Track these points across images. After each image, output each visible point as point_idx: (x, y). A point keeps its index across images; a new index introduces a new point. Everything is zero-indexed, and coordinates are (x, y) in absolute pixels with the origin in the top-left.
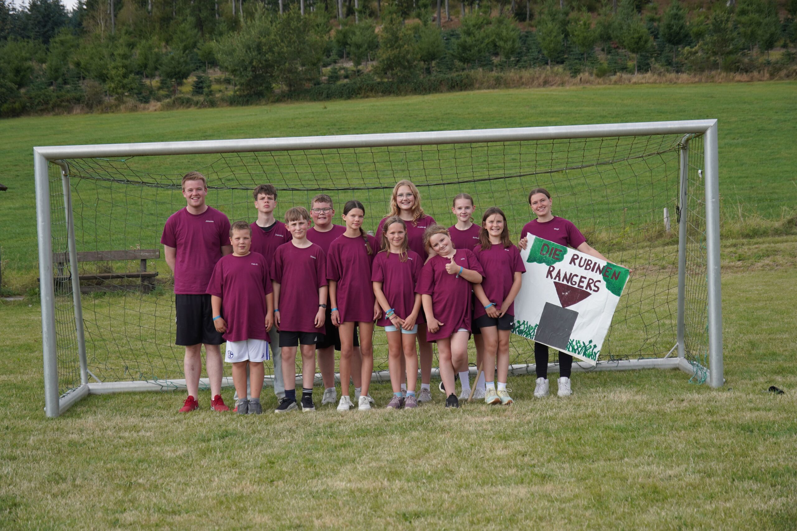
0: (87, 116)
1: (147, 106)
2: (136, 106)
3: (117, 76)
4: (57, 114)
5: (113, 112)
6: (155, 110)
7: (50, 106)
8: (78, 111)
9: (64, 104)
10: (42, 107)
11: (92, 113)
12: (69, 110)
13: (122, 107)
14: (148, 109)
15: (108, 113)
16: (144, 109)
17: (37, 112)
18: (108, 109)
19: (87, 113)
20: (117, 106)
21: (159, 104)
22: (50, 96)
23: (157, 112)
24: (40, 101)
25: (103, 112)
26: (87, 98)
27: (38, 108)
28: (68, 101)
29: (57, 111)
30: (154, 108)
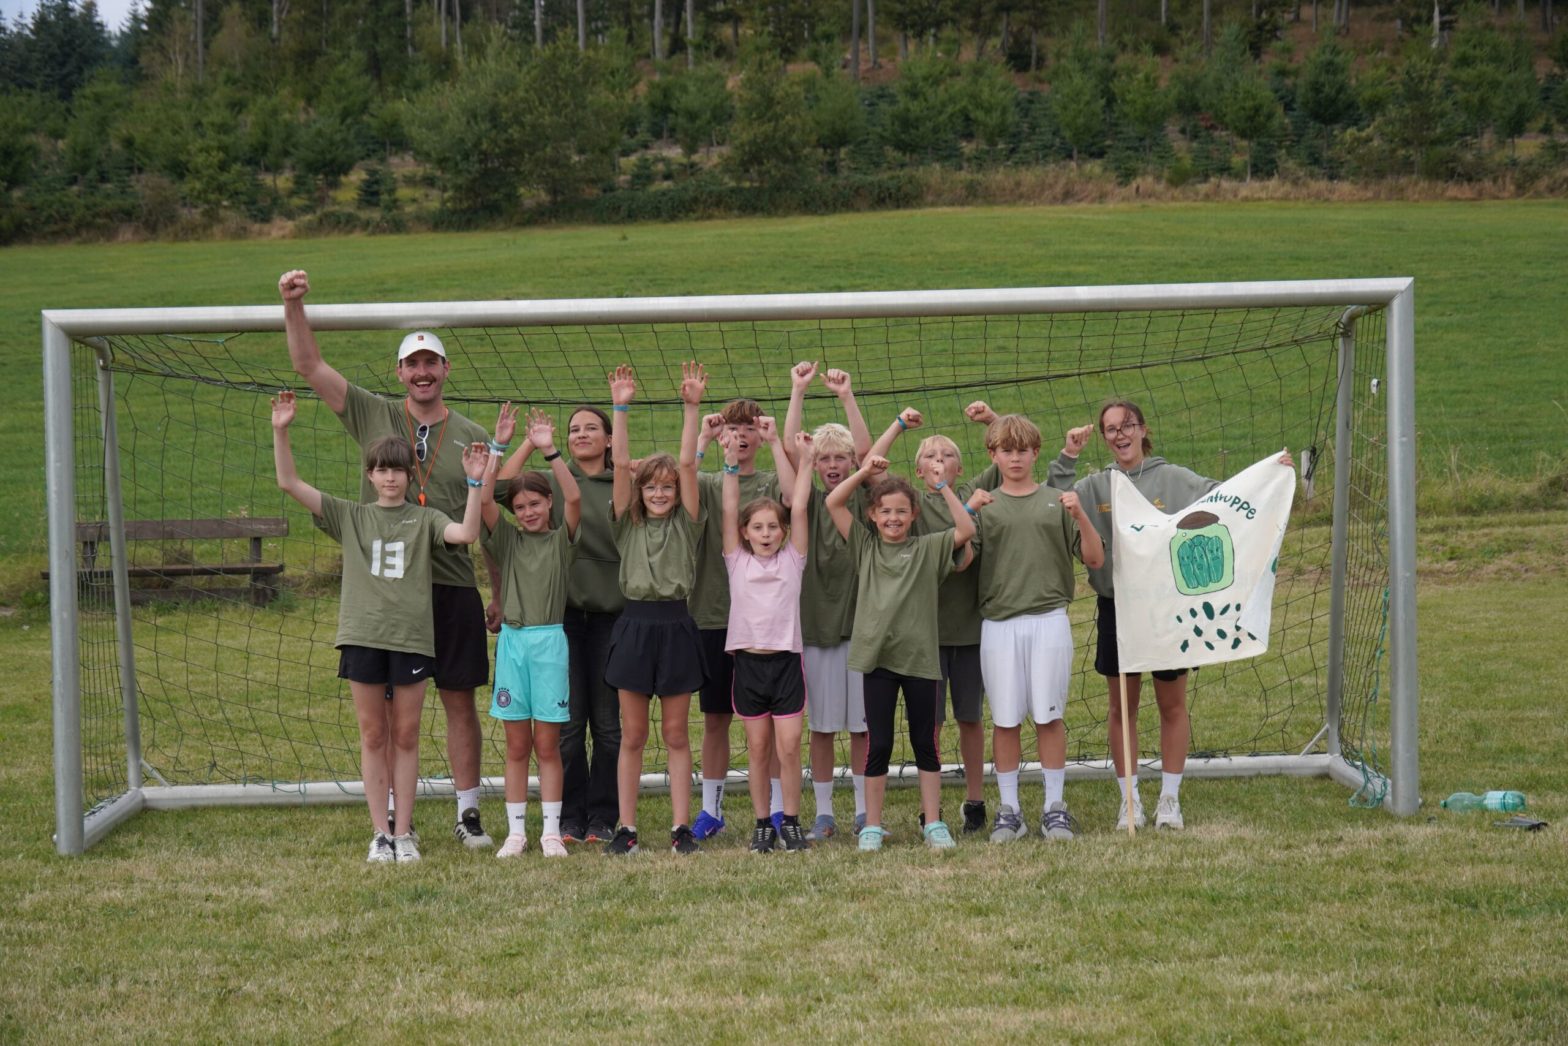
0: (146, 245)
1: (266, 227)
2: (244, 229)
3: (209, 166)
4: (85, 242)
5: (198, 239)
6: (284, 237)
7: (71, 226)
8: (129, 236)
9: (100, 221)
10: (55, 228)
11: (155, 240)
12: (109, 234)
13: (217, 229)
14: (269, 234)
15: (187, 240)
16: (260, 233)
17: (44, 237)
18: (190, 232)
19: (146, 240)
20: (206, 227)
21: (290, 224)
22: (71, 205)
23: (286, 241)
24: (51, 216)
25: (177, 238)
26: (145, 209)
27: (47, 229)
28: (108, 215)
29: (84, 234)
30: (281, 233)
